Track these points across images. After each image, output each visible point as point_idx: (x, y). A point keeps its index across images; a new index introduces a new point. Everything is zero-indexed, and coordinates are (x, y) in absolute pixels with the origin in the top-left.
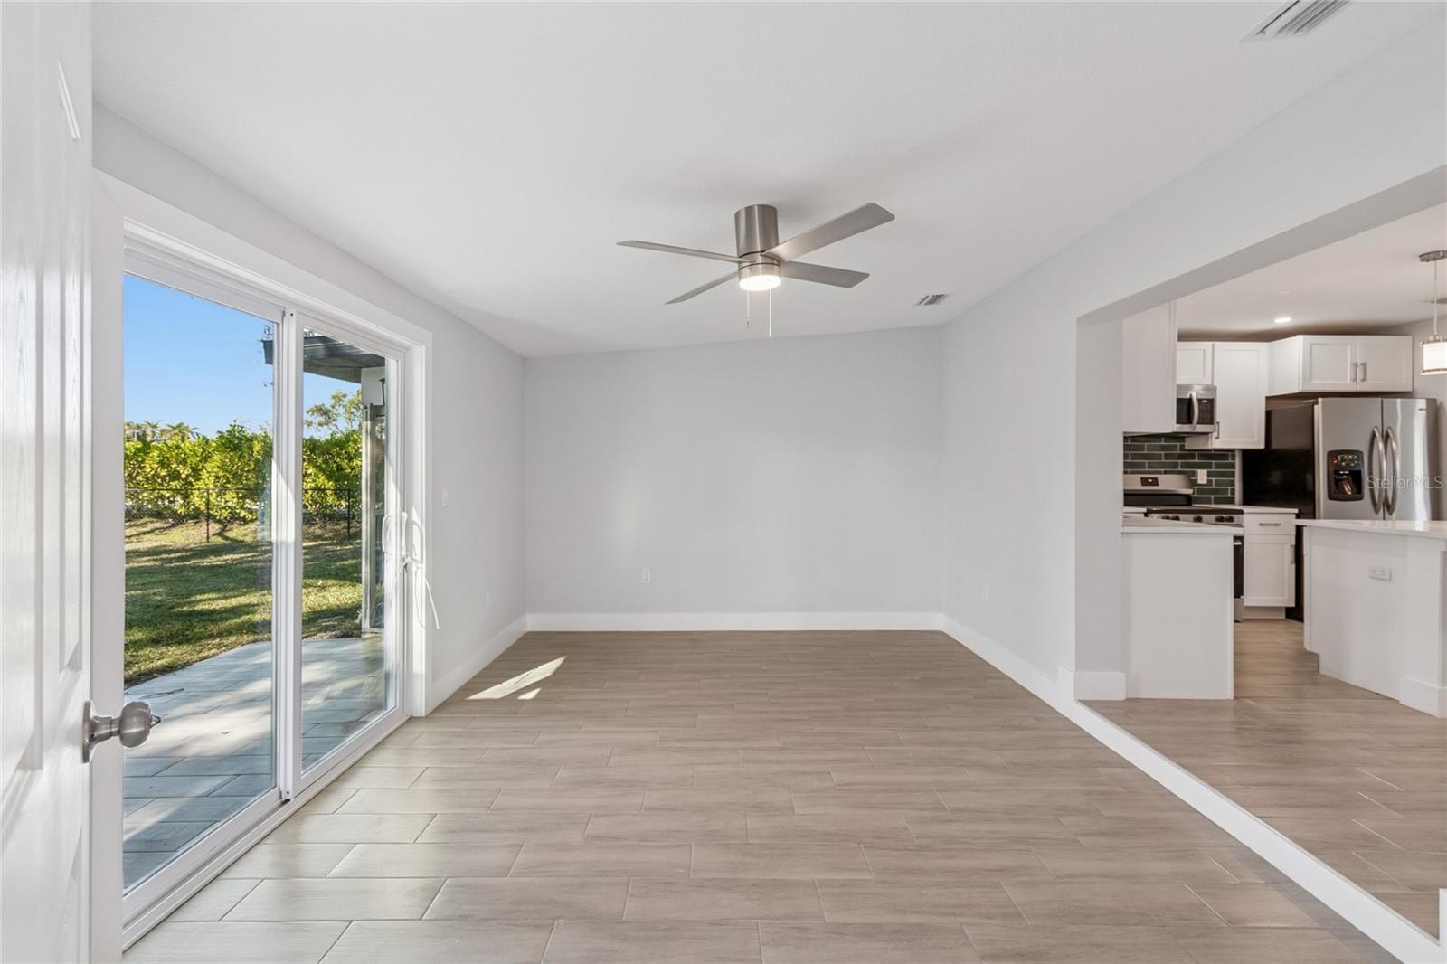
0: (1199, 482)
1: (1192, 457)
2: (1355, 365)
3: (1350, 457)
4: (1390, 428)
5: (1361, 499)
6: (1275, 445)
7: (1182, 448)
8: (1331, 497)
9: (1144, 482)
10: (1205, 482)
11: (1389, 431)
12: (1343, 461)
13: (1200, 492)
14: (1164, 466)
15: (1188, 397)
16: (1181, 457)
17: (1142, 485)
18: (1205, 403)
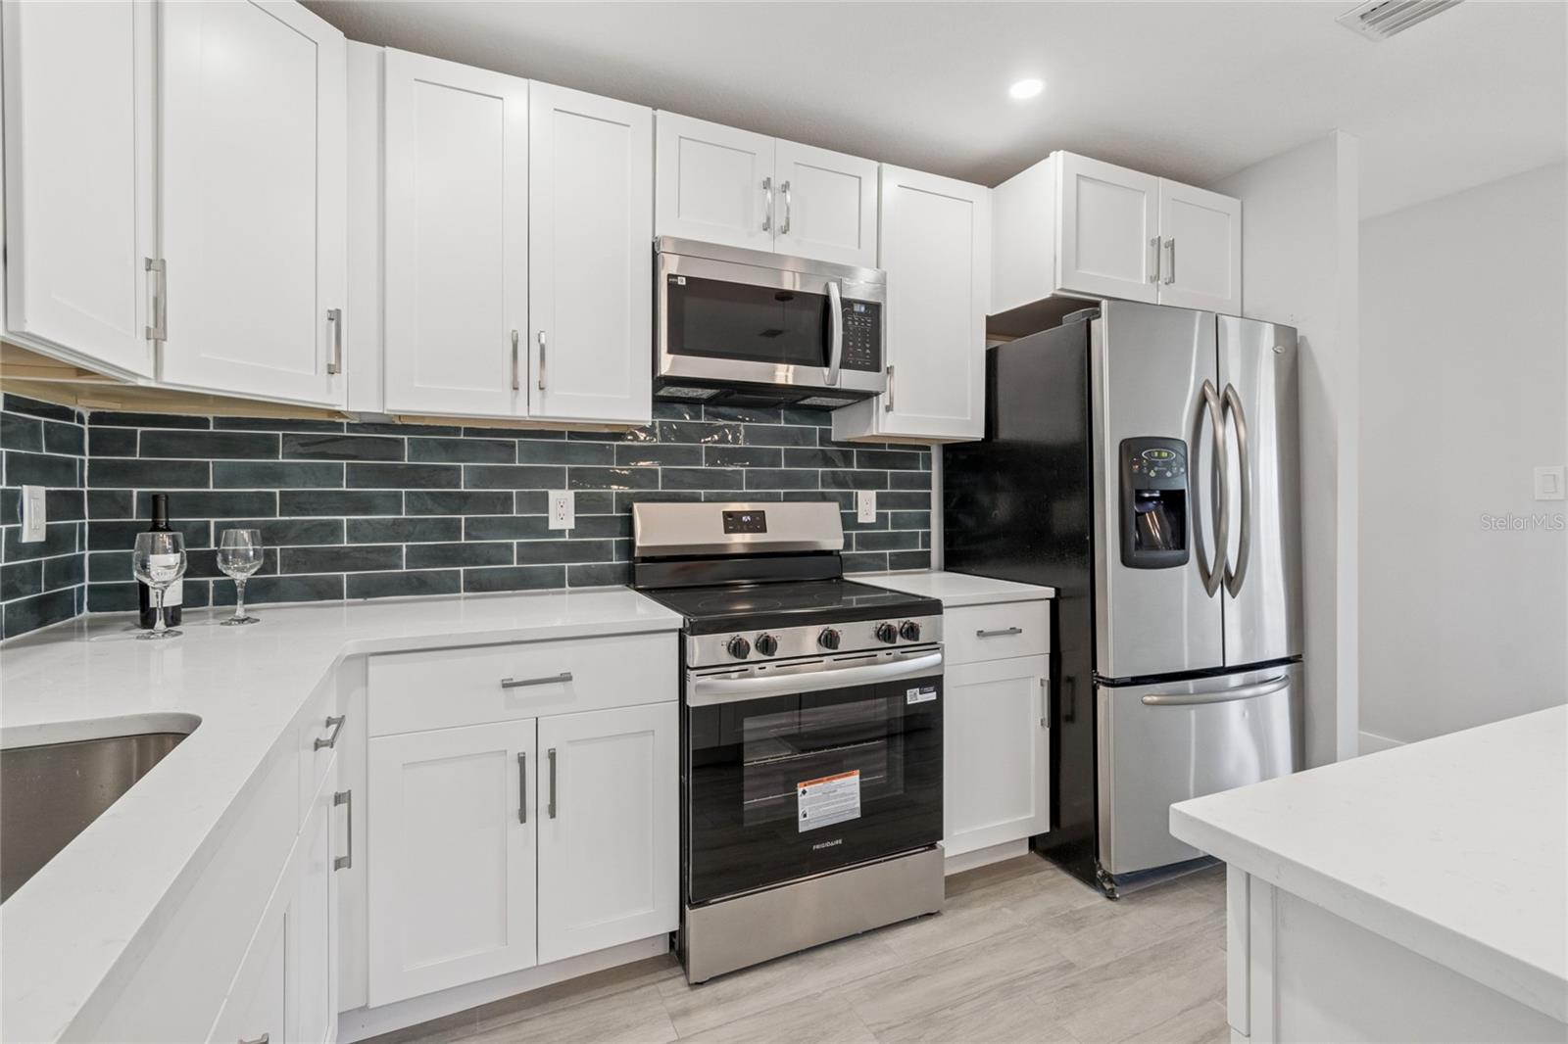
0: (861, 520)
1: (847, 459)
2: (1156, 243)
3: (1164, 454)
4: (1229, 385)
5: (1183, 561)
6: (1005, 433)
7: (825, 438)
8: (1127, 561)
9: (733, 523)
10: (872, 519)
11: (1230, 393)
12: (1151, 465)
13: (864, 542)
14: (786, 480)
15: (820, 291)
16: (826, 459)
17: (727, 531)
18: (860, 314)
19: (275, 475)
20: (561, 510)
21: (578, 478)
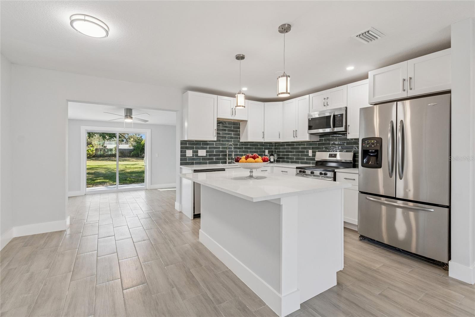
3: (373, 141)
4: (402, 120)
8: (362, 165)
17: (329, 157)
18: (339, 117)
19: (285, 149)
20: (310, 153)
21: (313, 148)
